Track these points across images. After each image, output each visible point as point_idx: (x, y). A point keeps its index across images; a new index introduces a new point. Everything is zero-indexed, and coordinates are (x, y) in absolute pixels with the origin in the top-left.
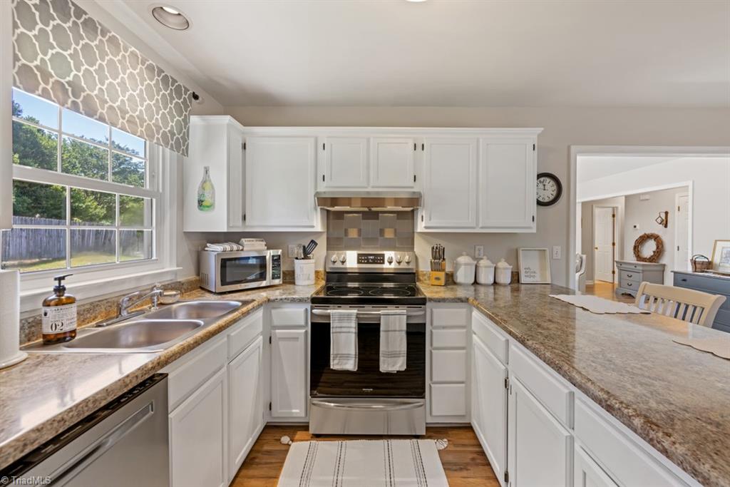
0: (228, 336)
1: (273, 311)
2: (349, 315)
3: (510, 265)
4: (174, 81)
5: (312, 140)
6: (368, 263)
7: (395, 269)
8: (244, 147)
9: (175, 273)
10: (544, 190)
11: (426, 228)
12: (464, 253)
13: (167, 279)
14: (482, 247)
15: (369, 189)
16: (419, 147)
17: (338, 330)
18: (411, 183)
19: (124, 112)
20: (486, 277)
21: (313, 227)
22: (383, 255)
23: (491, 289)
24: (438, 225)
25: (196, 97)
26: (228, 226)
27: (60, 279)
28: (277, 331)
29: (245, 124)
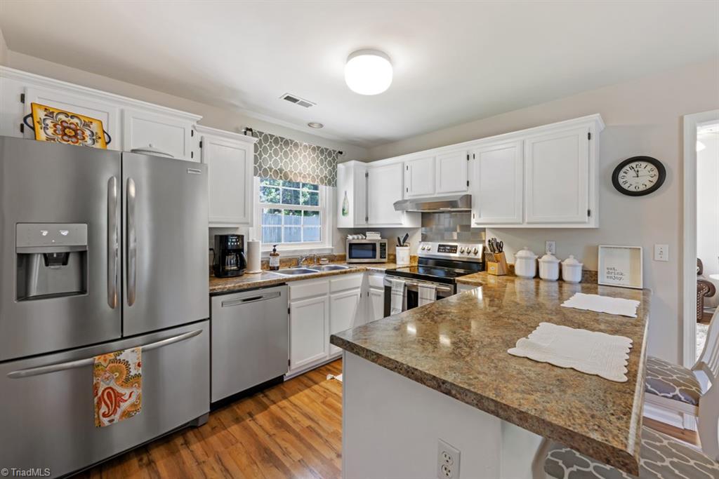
0: (330, 281)
1: (370, 277)
2: (401, 283)
3: (580, 262)
4: (327, 149)
5: (400, 165)
6: (445, 252)
7: (459, 258)
8: (367, 175)
9: (332, 250)
10: (638, 176)
11: (478, 224)
12: (525, 248)
13: (327, 252)
14: (554, 243)
15: (435, 196)
16: (471, 157)
17: (395, 292)
18: (465, 187)
19: (300, 174)
20: (550, 272)
21: (401, 224)
22: (456, 247)
23: (532, 283)
24: (493, 222)
25: (341, 153)
26: (354, 225)
27: (275, 246)
28: (371, 289)
29: (366, 161)
